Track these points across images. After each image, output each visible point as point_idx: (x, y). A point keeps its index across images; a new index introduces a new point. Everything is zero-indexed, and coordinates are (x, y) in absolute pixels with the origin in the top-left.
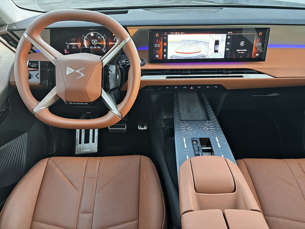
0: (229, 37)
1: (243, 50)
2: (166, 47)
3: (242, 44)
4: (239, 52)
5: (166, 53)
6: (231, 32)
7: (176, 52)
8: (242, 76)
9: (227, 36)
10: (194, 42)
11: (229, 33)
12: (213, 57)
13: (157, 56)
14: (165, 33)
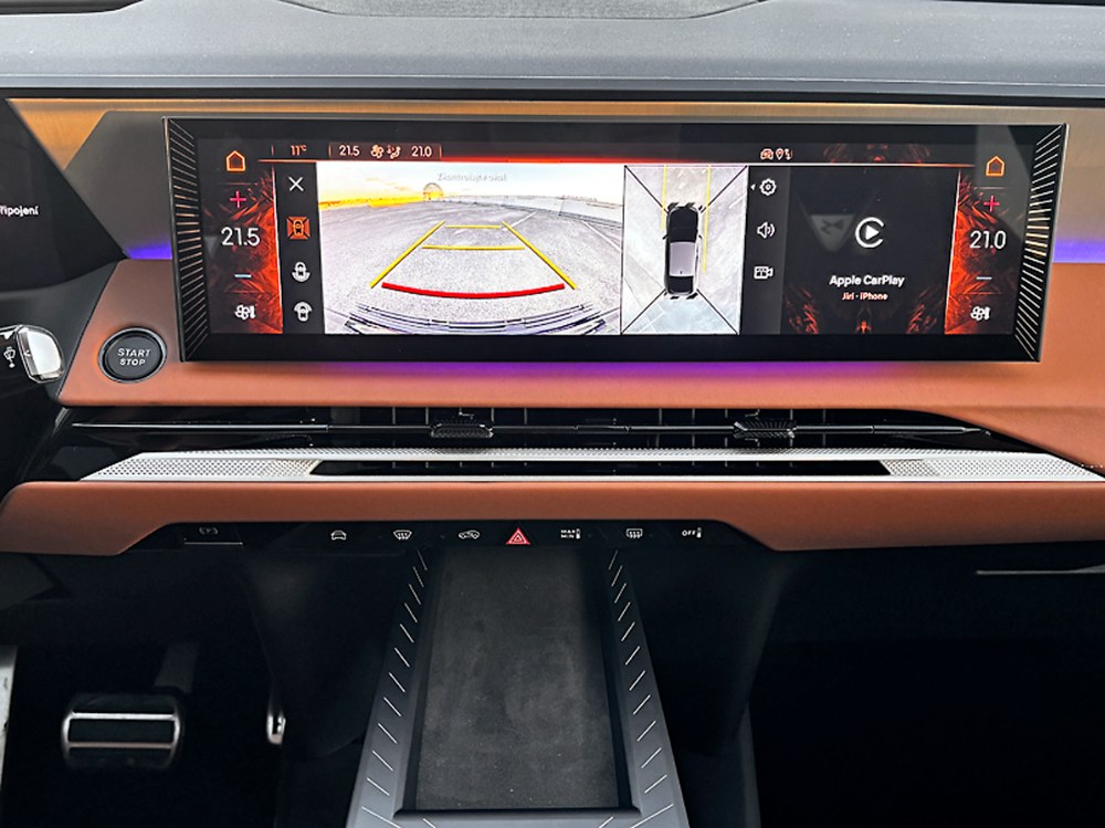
0: (768, 186)
1: (875, 281)
2: (309, 250)
3: (868, 233)
4: (851, 288)
5: (313, 292)
6: (780, 151)
7: (385, 286)
8: (876, 468)
9: (755, 176)
10: (512, 220)
11: (767, 153)
12: (659, 324)
13: (245, 312)
14: (296, 149)
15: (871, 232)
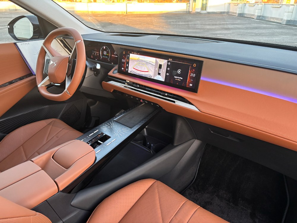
1: (179, 78)
2: (128, 63)
4: (177, 78)
5: (128, 67)
6: (171, 59)
7: (134, 68)
8: (174, 102)
9: (168, 62)
10: (145, 63)
12: (157, 78)
13: (123, 69)
14: (129, 52)
15: (179, 71)
